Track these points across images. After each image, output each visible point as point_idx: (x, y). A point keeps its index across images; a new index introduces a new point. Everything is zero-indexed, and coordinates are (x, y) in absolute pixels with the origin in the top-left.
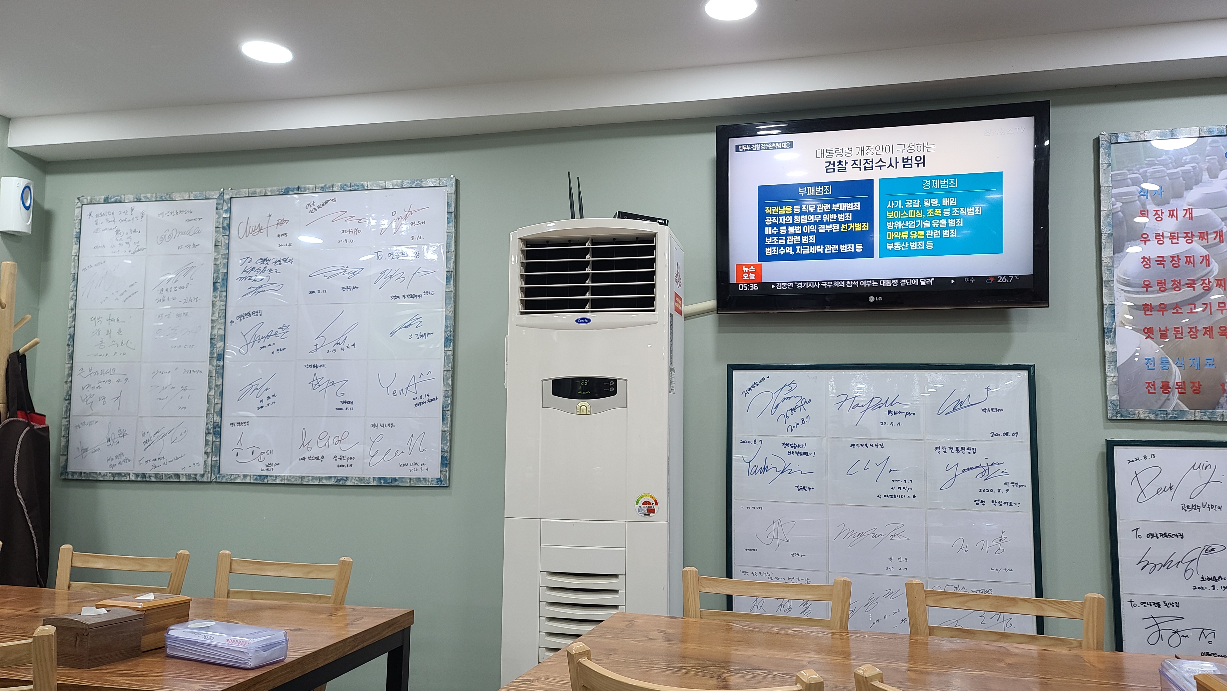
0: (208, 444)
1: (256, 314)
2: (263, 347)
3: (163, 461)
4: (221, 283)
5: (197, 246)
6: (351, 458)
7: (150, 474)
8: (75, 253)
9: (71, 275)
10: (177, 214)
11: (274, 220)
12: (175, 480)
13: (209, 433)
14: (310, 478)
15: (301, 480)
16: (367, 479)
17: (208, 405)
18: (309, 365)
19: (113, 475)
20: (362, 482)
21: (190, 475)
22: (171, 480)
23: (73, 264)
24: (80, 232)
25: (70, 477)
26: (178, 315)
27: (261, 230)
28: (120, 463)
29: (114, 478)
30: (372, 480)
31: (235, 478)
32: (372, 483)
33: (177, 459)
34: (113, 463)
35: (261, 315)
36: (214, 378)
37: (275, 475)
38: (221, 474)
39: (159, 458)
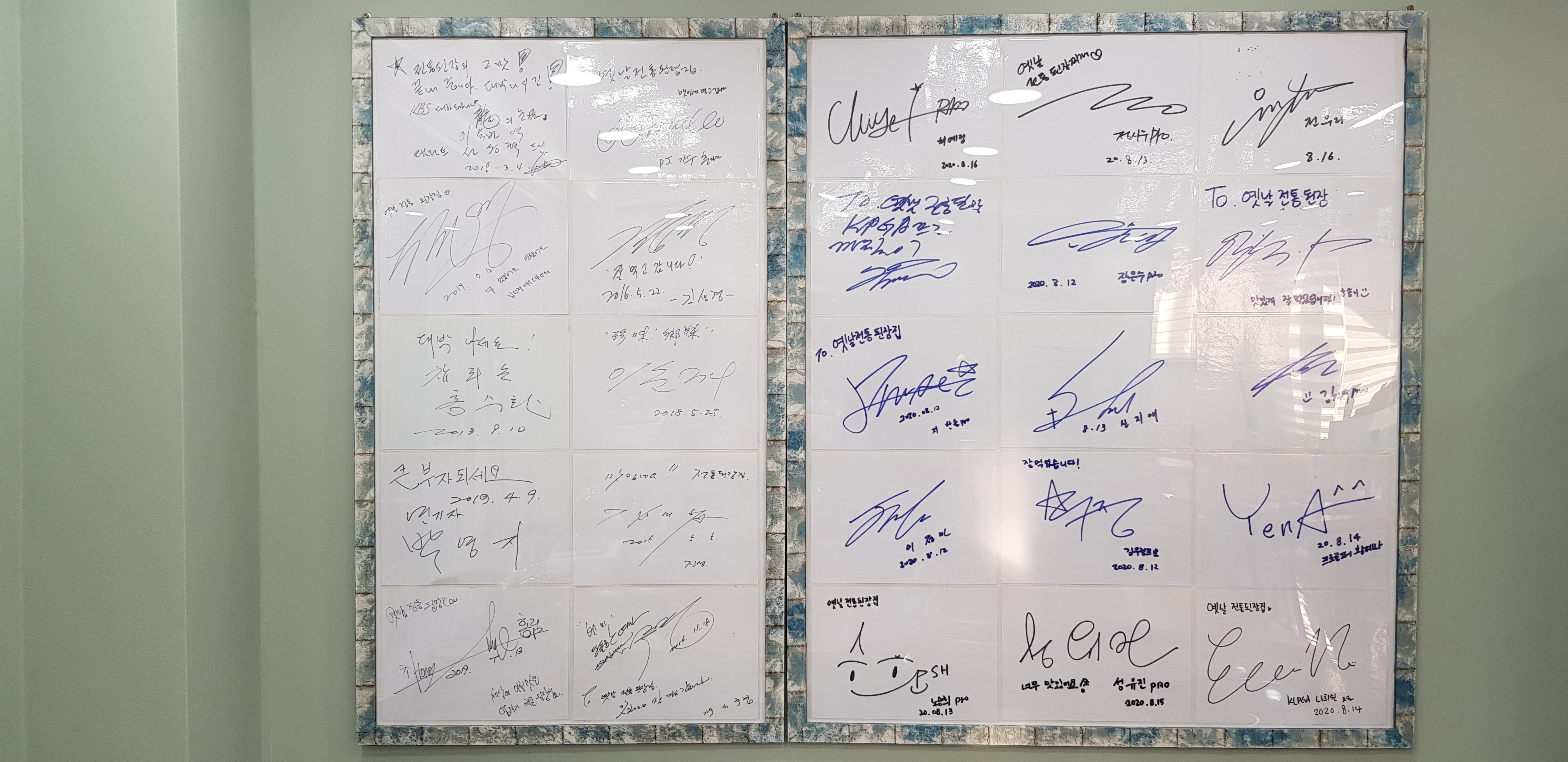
0: (774, 653)
1: (885, 334)
2: (910, 416)
3: (651, 694)
4: (790, 257)
5: (713, 159)
6: (1160, 685)
7: (619, 726)
8: (362, 166)
9: (355, 225)
10: (653, 75)
11: (928, 100)
12: (690, 741)
13: (776, 626)
14: (1058, 732)
15: (1032, 737)
16: (1209, 732)
17: (769, 558)
18: (1033, 460)
19: (516, 732)
20: (1196, 741)
21: (729, 727)
22: (680, 740)
23: (356, 196)
24: (371, 112)
25: (388, 740)
26: (669, 334)
27: (893, 123)
28: (529, 702)
29: (517, 740)
30: (1220, 735)
31: (852, 735)
32: (1222, 742)
33: (690, 688)
34: (509, 701)
35: (899, 337)
36: (783, 491)
37: (960, 724)
38: (812, 725)
39: (638, 688)
